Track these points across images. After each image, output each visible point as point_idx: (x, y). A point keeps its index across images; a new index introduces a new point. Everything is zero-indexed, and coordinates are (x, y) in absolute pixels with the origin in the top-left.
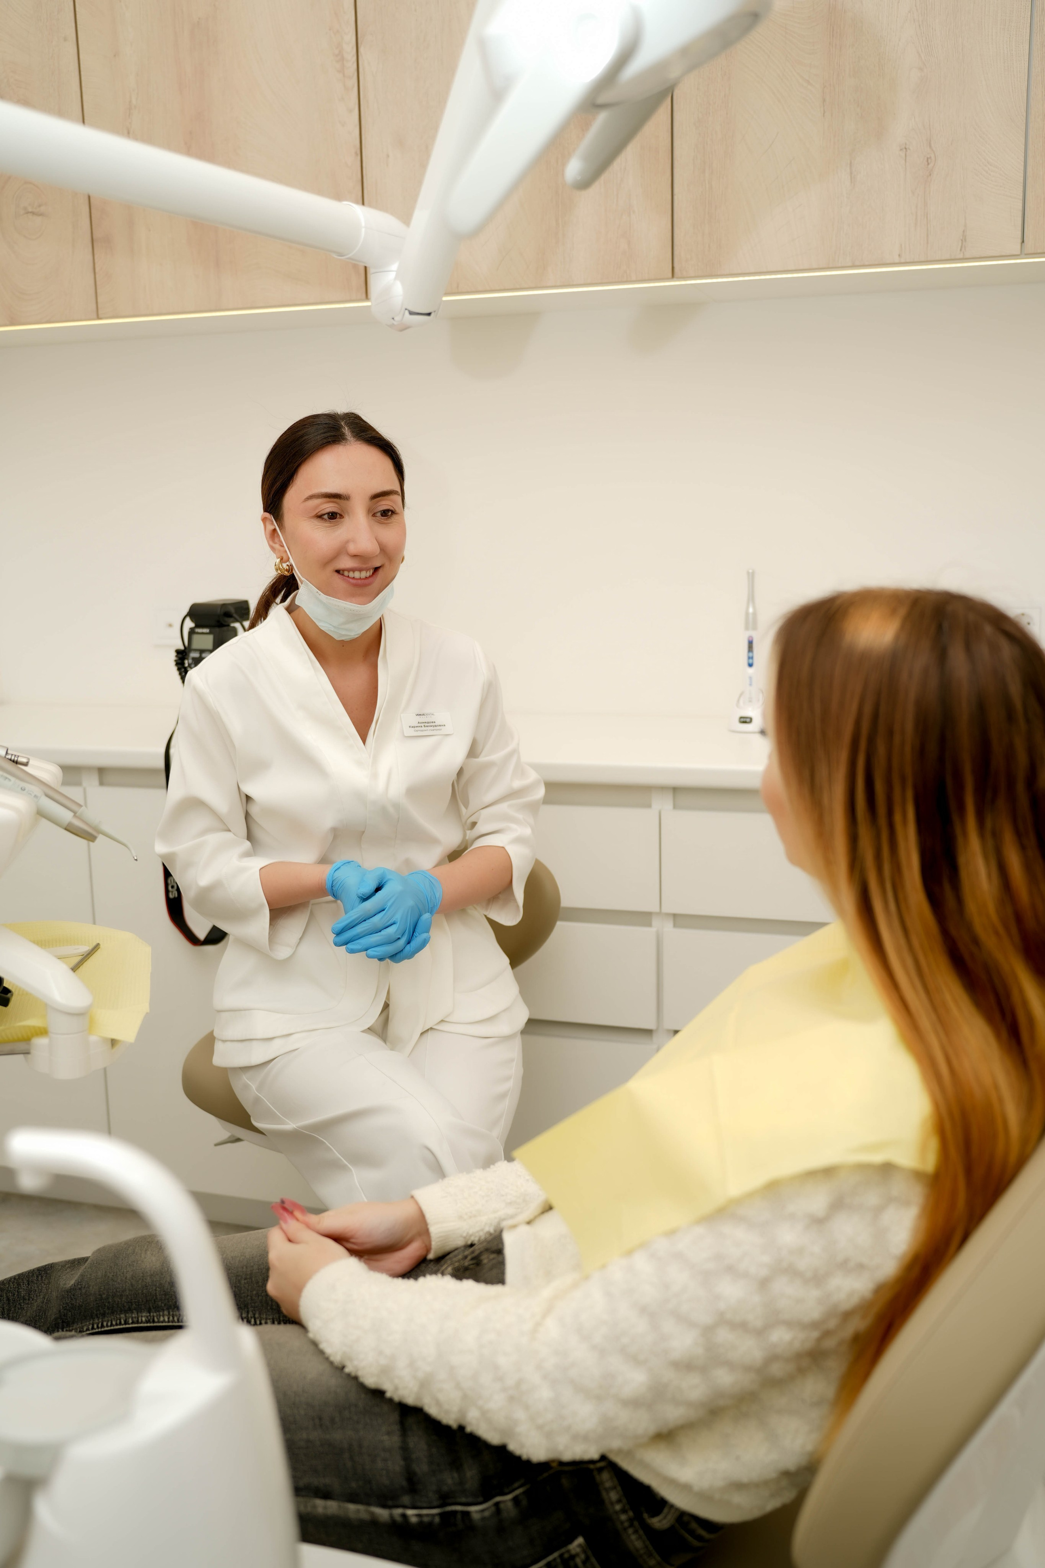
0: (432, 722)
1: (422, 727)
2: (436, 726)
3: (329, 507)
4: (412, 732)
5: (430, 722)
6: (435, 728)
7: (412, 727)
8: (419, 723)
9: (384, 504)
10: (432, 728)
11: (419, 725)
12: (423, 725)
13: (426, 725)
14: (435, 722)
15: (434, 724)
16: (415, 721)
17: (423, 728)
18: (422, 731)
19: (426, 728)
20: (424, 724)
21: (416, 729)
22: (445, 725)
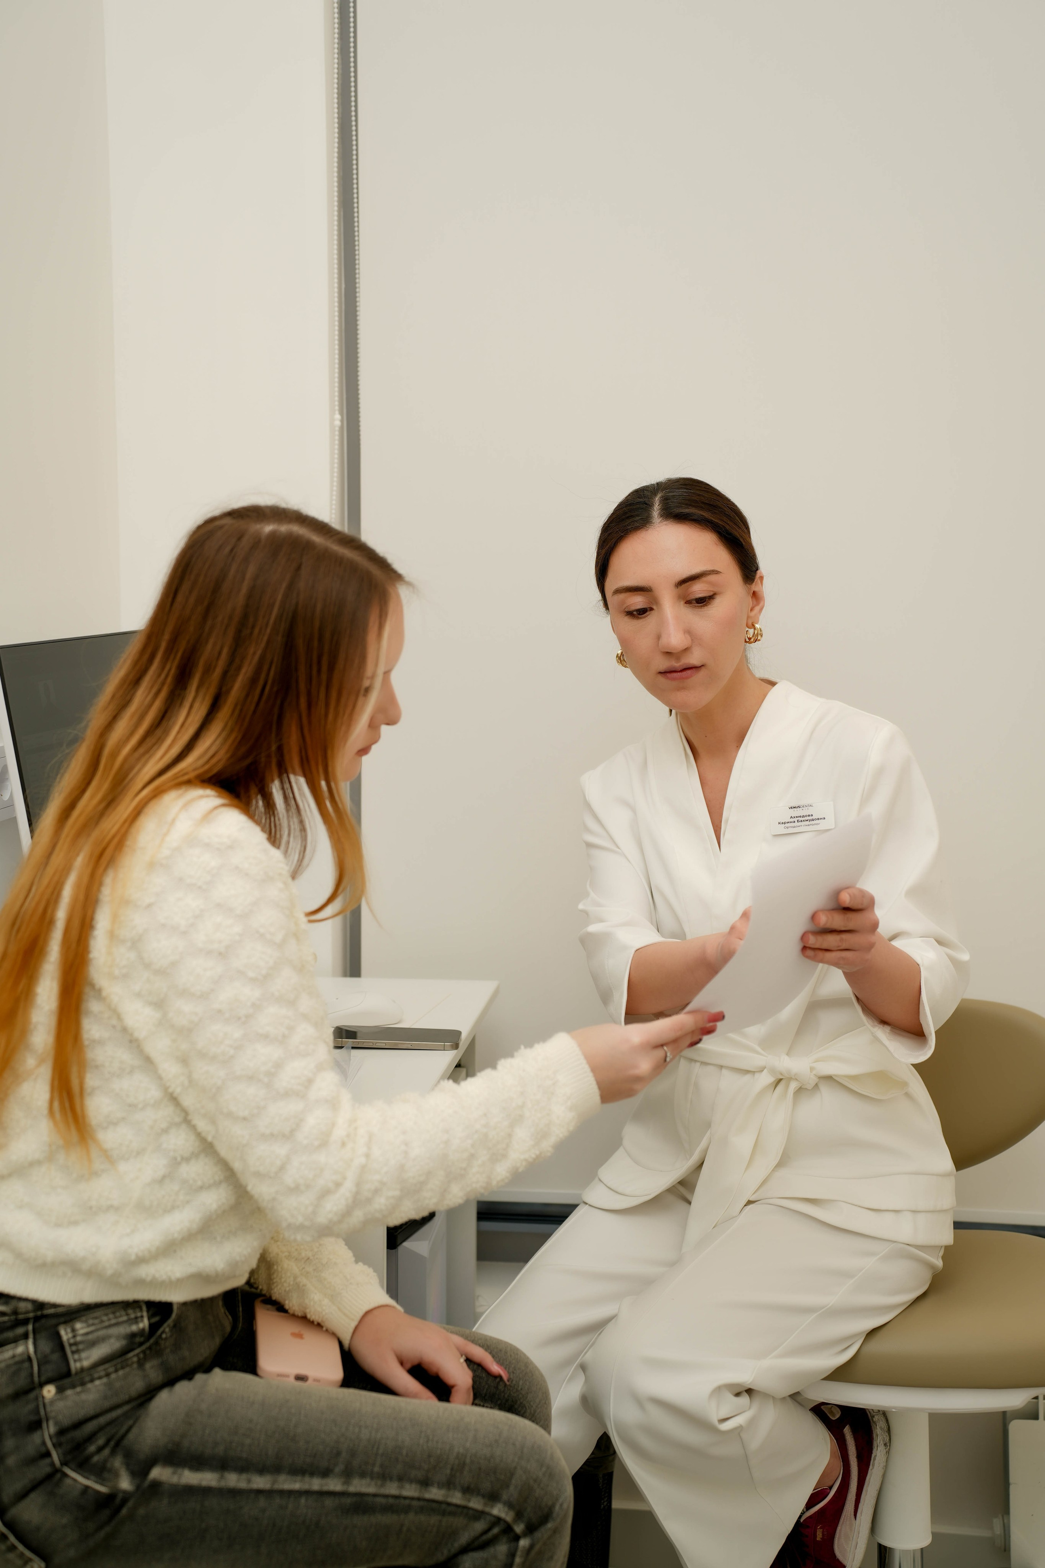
0: (809, 816)
1: (794, 822)
2: (813, 820)
3: (637, 601)
4: (781, 830)
5: (806, 816)
6: (812, 822)
7: (783, 823)
8: (791, 817)
9: (699, 589)
10: (807, 823)
11: (792, 820)
12: (796, 820)
13: (800, 819)
14: (812, 815)
15: (810, 818)
16: (786, 816)
17: (796, 824)
18: (794, 827)
19: (800, 824)
20: (798, 819)
21: (787, 825)
22: (824, 818)
